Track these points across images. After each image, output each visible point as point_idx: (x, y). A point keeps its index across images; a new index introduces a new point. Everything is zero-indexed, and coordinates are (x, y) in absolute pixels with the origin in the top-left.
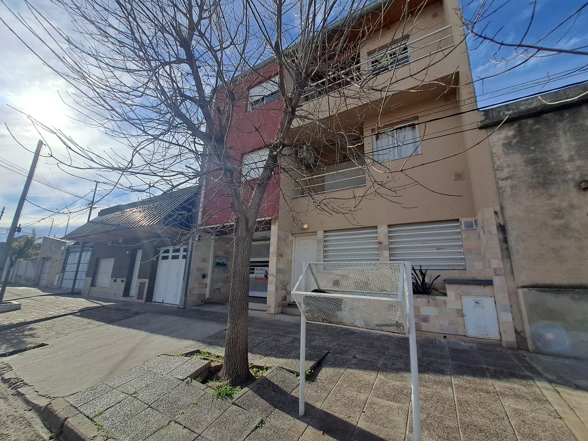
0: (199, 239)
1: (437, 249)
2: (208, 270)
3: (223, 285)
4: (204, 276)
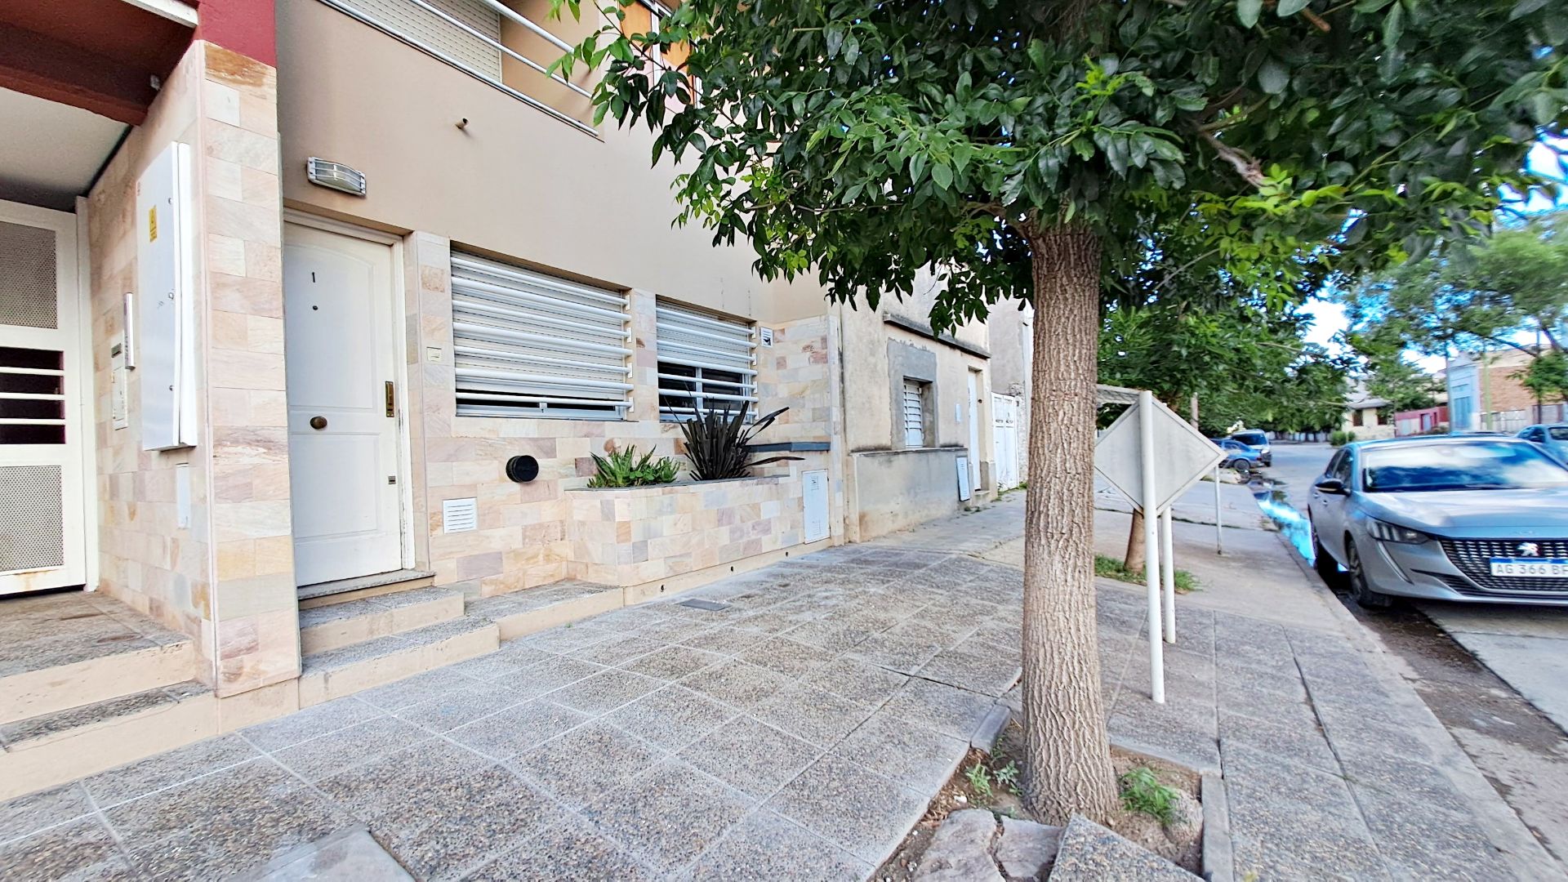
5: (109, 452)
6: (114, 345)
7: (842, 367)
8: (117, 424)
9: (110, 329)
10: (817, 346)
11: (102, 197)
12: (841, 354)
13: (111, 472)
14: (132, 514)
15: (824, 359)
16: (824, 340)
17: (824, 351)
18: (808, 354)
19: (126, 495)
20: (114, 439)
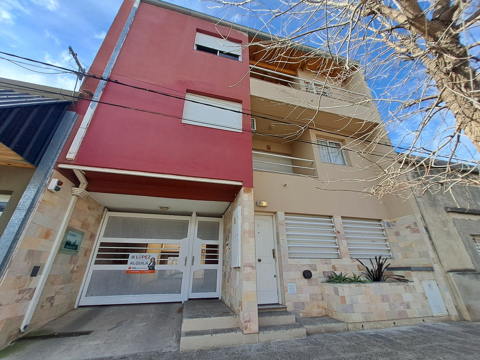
0: (57, 189)
1: (372, 242)
2: (46, 258)
3: (61, 289)
4: (35, 271)
5: (225, 266)
6: (227, 244)
7: (429, 234)
8: (227, 261)
9: (226, 241)
10: (413, 226)
11: (226, 215)
12: (426, 229)
13: (225, 271)
14: (228, 282)
15: (418, 231)
16: (415, 223)
17: (417, 228)
18: (409, 230)
19: (227, 277)
20: (226, 264)
